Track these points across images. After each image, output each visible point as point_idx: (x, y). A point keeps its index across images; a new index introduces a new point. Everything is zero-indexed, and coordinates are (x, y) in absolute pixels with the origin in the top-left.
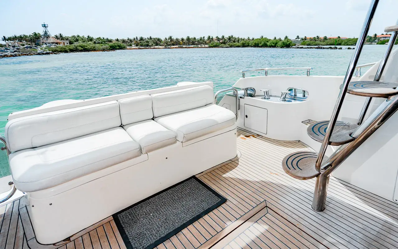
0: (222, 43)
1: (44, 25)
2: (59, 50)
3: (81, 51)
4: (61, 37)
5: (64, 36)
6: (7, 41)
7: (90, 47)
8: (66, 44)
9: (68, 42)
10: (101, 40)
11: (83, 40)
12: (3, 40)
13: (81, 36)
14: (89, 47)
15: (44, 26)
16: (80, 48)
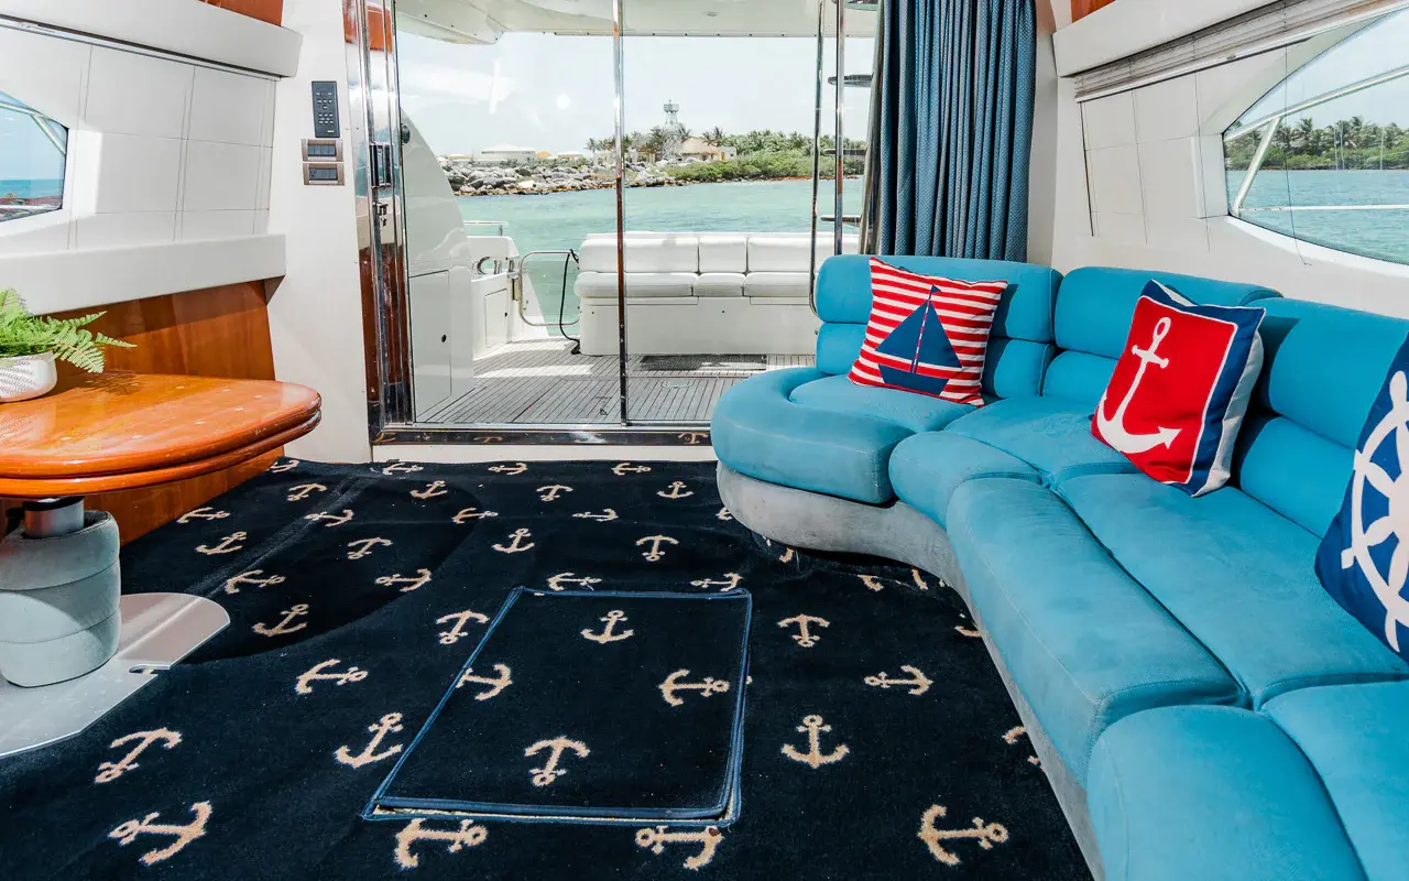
0: (1299, 151)
1: (670, 105)
2: (696, 174)
3: (755, 177)
4: (717, 139)
5: (726, 134)
6: (596, 151)
7: (781, 167)
8: (727, 157)
9: (733, 150)
10: (828, 143)
11: (777, 146)
12: (590, 148)
13: (774, 131)
14: (777, 166)
15: (670, 110)
16: (755, 170)
